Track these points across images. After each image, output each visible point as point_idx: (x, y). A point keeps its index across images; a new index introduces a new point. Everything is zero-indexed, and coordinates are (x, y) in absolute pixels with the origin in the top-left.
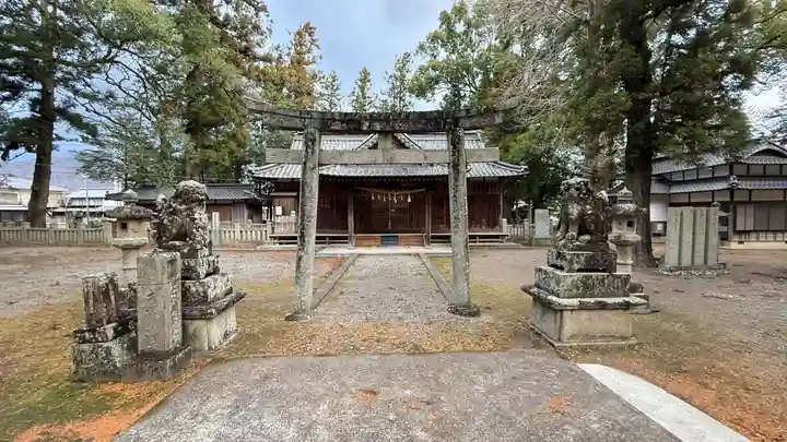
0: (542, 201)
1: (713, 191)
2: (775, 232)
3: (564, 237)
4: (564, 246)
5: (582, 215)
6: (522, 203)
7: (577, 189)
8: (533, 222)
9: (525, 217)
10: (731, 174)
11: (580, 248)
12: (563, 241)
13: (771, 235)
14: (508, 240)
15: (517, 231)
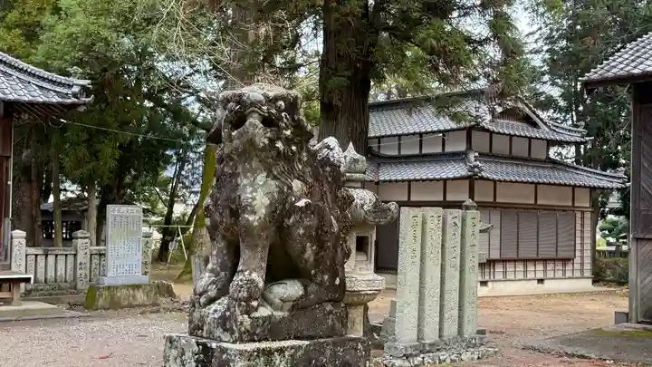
0: (121, 186)
1: (445, 180)
2: (525, 261)
3: (223, 291)
4: (224, 322)
5: (281, 211)
6: (71, 190)
7: (268, 122)
8: (100, 240)
9: (78, 226)
10: (469, 148)
11: (272, 330)
12: (219, 307)
13: (520, 267)
14: (28, 295)
15: (55, 266)
